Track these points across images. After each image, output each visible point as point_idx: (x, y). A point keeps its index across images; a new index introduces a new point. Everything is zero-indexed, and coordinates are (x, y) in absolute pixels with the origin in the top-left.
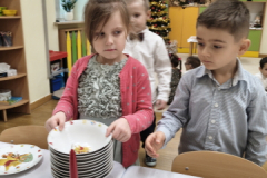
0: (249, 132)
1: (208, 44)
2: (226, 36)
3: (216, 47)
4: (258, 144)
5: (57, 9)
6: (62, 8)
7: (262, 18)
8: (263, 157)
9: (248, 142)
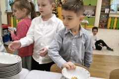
0: (85, 53)
1: (66, 18)
2: (73, 14)
3: (69, 19)
4: (89, 57)
5: (7, 6)
6: (9, 5)
7: (95, 12)
8: (91, 62)
9: (85, 57)
